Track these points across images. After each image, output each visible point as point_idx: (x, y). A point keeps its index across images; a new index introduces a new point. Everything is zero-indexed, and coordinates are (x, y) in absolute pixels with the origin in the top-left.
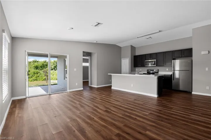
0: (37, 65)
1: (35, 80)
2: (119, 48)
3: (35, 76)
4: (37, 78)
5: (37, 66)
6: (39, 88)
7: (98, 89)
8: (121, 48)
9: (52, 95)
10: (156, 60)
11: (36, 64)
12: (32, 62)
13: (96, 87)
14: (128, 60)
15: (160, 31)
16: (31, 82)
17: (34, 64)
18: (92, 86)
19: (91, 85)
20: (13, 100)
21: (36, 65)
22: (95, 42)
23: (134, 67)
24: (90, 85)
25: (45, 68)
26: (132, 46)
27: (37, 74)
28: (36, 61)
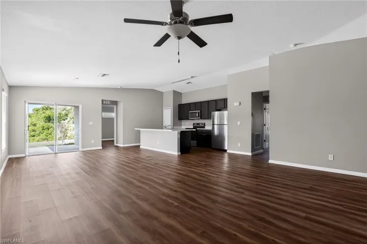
0: (50, 114)
1: (44, 140)
2: (161, 94)
3: (45, 133)
4: (47, 136)
5: (49, 117)
6: (47, 147)
7: (125, 148)
8: (162, 93)
9: (59, 154)
10: (199, 111)
11: (48, 113)
12: (41, 110)
13: (121, 145)
14: (170, 110)
15: (192, 77)
16: (37, 142)
17: (44, 113)
18: (118, 145)
19: (117, 143)
20: (9, 158)
21: (47, 116)
22: (119, 87)
23: (179, 119)
24: (115, 144)
25: (64, 120)
26: (174, 92)
27: (49, 129)
28: (48, 107)
